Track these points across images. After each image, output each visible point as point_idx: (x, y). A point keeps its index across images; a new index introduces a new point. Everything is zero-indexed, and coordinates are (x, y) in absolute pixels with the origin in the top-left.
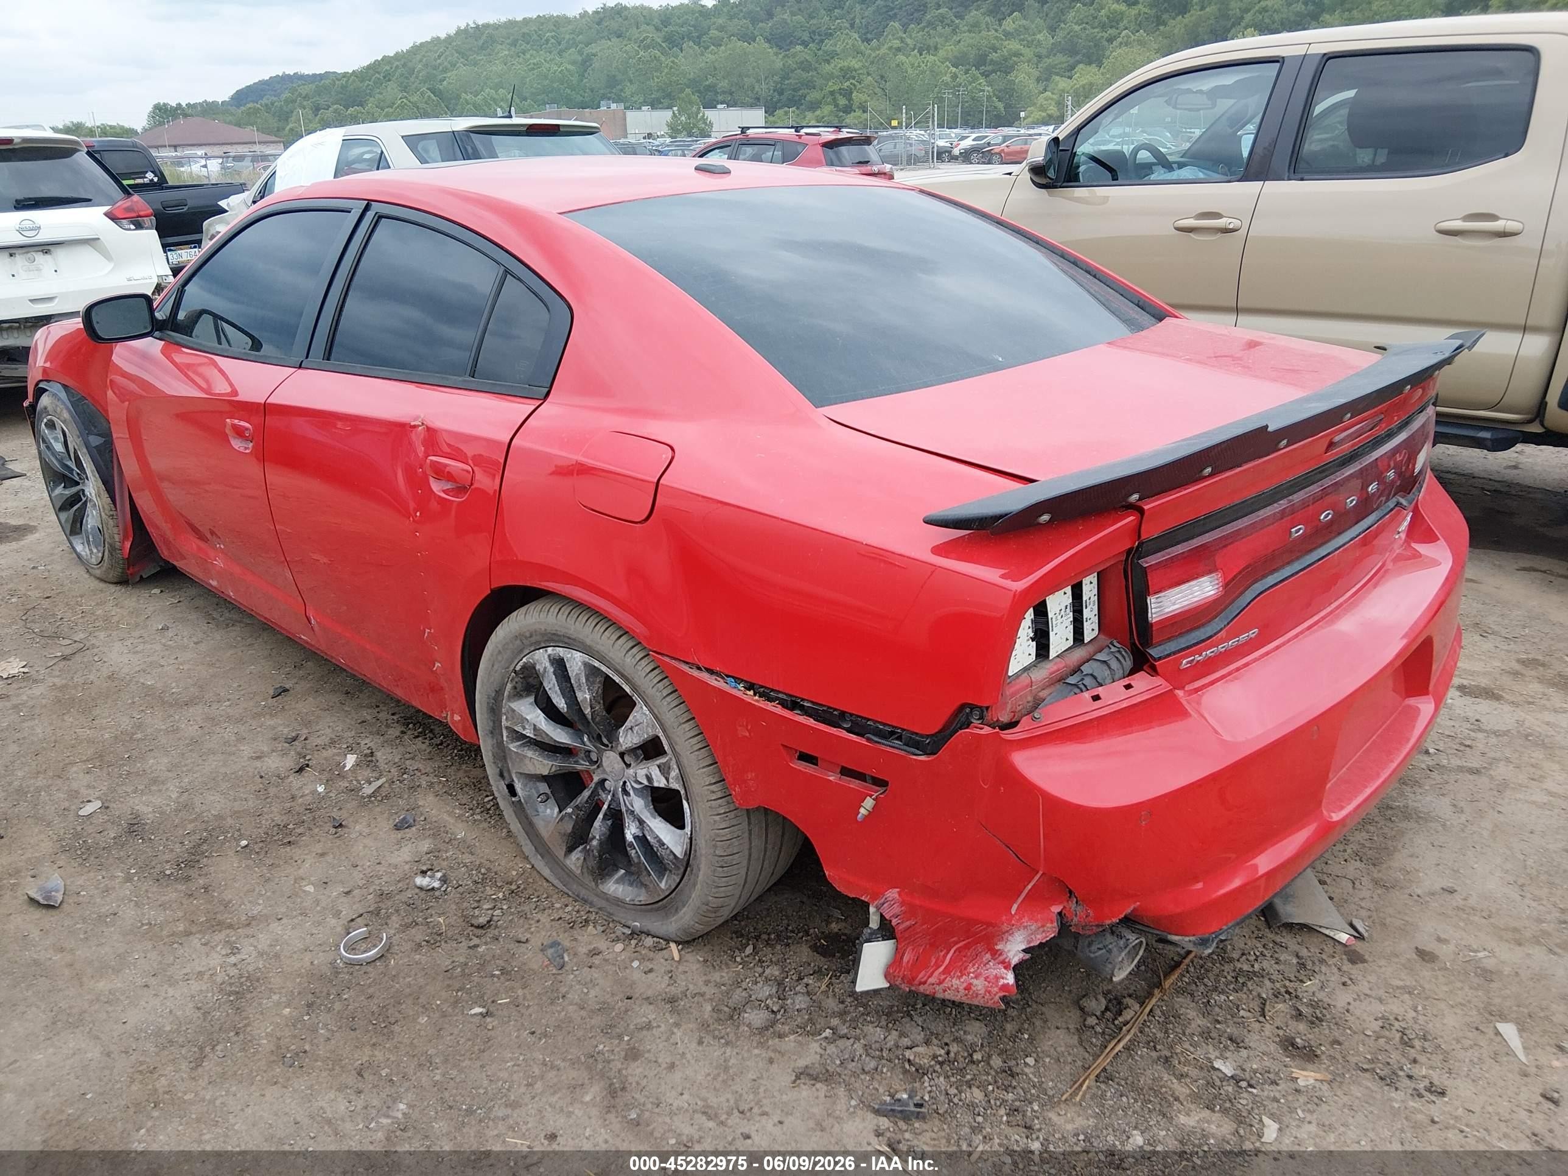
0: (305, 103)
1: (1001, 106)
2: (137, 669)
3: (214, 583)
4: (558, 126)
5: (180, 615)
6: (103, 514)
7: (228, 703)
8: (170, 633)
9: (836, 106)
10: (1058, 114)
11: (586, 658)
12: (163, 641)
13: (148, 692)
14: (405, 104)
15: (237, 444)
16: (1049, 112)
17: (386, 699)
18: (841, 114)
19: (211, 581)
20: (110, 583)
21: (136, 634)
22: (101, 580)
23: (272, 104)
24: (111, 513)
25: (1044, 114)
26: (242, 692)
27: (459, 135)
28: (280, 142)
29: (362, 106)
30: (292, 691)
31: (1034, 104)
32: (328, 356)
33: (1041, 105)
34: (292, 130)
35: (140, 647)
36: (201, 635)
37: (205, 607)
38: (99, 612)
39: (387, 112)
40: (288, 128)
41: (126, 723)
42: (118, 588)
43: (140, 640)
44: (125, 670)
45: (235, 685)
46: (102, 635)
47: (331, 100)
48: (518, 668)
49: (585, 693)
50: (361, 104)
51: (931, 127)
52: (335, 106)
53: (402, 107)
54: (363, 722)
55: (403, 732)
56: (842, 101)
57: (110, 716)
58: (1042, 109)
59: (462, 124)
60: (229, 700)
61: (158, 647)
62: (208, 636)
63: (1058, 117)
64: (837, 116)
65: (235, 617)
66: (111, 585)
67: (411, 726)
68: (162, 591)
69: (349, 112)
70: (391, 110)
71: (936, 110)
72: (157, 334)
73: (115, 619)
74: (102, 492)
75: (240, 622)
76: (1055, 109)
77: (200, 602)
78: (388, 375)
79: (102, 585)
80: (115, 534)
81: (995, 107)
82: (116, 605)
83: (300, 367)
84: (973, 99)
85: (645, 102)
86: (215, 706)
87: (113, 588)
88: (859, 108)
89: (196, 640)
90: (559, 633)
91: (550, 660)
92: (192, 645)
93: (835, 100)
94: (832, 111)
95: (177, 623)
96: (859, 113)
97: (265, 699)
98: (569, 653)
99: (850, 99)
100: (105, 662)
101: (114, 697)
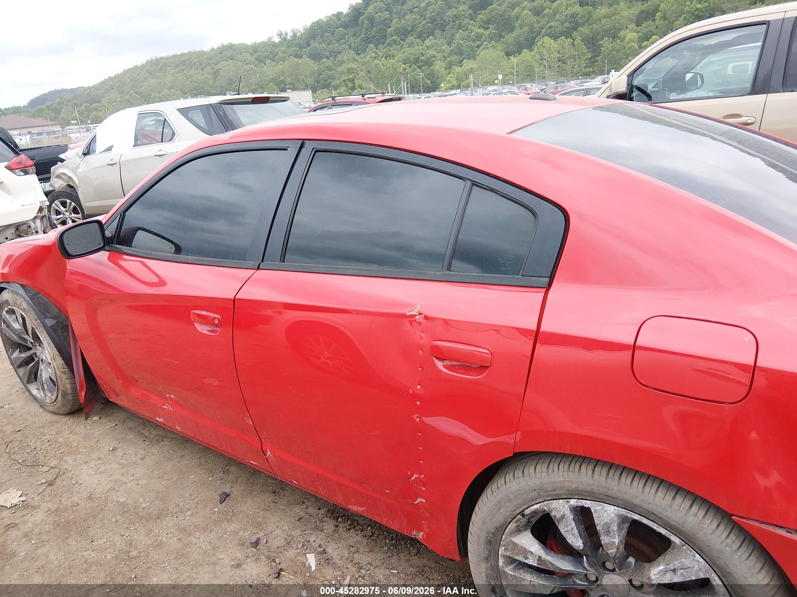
0: (68, 104)
1: (429, 82)
2: (107, 488)
3: (161, 420)
4: (268, 98)
5: (120, 436)
6: (57, 371)
7: (189, 513)
8: (119, 453)
9: (347, 87)
10: (457, 84)
11: (624, 512)
12: (117, 460)
13: (123, 508)
14: (123, 100)
15: (203, 329)
16: (453, 83)
17: (319, 502)
18: (350, 91)
19: (157, 419)
20: (60, 415)
21: (95, 456)
22: (53, 413)
23: (51, 105)
24: (64, 370)
25: (451, 85)
26: (196, 501)
27: (214, 106)
28: (58, 124)
29: (99, 103)
30: (232, 496)
31: (445, 80)
32: (283, 260)
33: (449, 81)
34: (63, 118)
35: (103, 468)
36: (142, 452)
37: (136, 428)
38: (60, 440)
39: (114, 105)
40: (61, 117)
41: (119, 542)
42: (67, 418)
43: (100, 462)
44: (99, 490)
45: (187, 495)
46: (69, 459)
47: (82, 101)
48: (527, 512)
49: (614, 538)
50: (98, 102)
51: (403, 92)
52: (85, 104)
53: (121, 101)
54: (301, 519)
55: (337, 526)
56: (350, 85)
57: (104, 535)
58: (449, 82)
59: (215, 100)
60: (189, 509)
61: (116, 466)
62: (148, 452)
63: (457, 86)
64: (348, 92)
65: (161, 433)
66: (61, 416)
67: (340, 519)
68: (100, 418)
69: (93, 106)
70: (115, 104)
71: (405, 85)
72: (107, 248)
73: (74, 444)
74: (56, 357)
75: (166, 437)
76: (456, 82)
77: (130, 424)
78: (355, 272)
79: (55, 417)
80: (65, 383)
81: (426, 83)
82: (71, 432)
83: (258, 268)
84: (415, 79)
85: (249, 91)
86: (181, 517)
87: (65, 419)
88: (359, 87)
89: (140, 457)
90: (594, 491)
91: (570, 508)
92: (139, 461)
93: (346, 84)
94: (345, 90)
95: (121, 444)
96: (359, 90)
97: (216, 506)
98: (600, 505)
99: (354, 84)
100: (80, 484)
101: (100, 516)
